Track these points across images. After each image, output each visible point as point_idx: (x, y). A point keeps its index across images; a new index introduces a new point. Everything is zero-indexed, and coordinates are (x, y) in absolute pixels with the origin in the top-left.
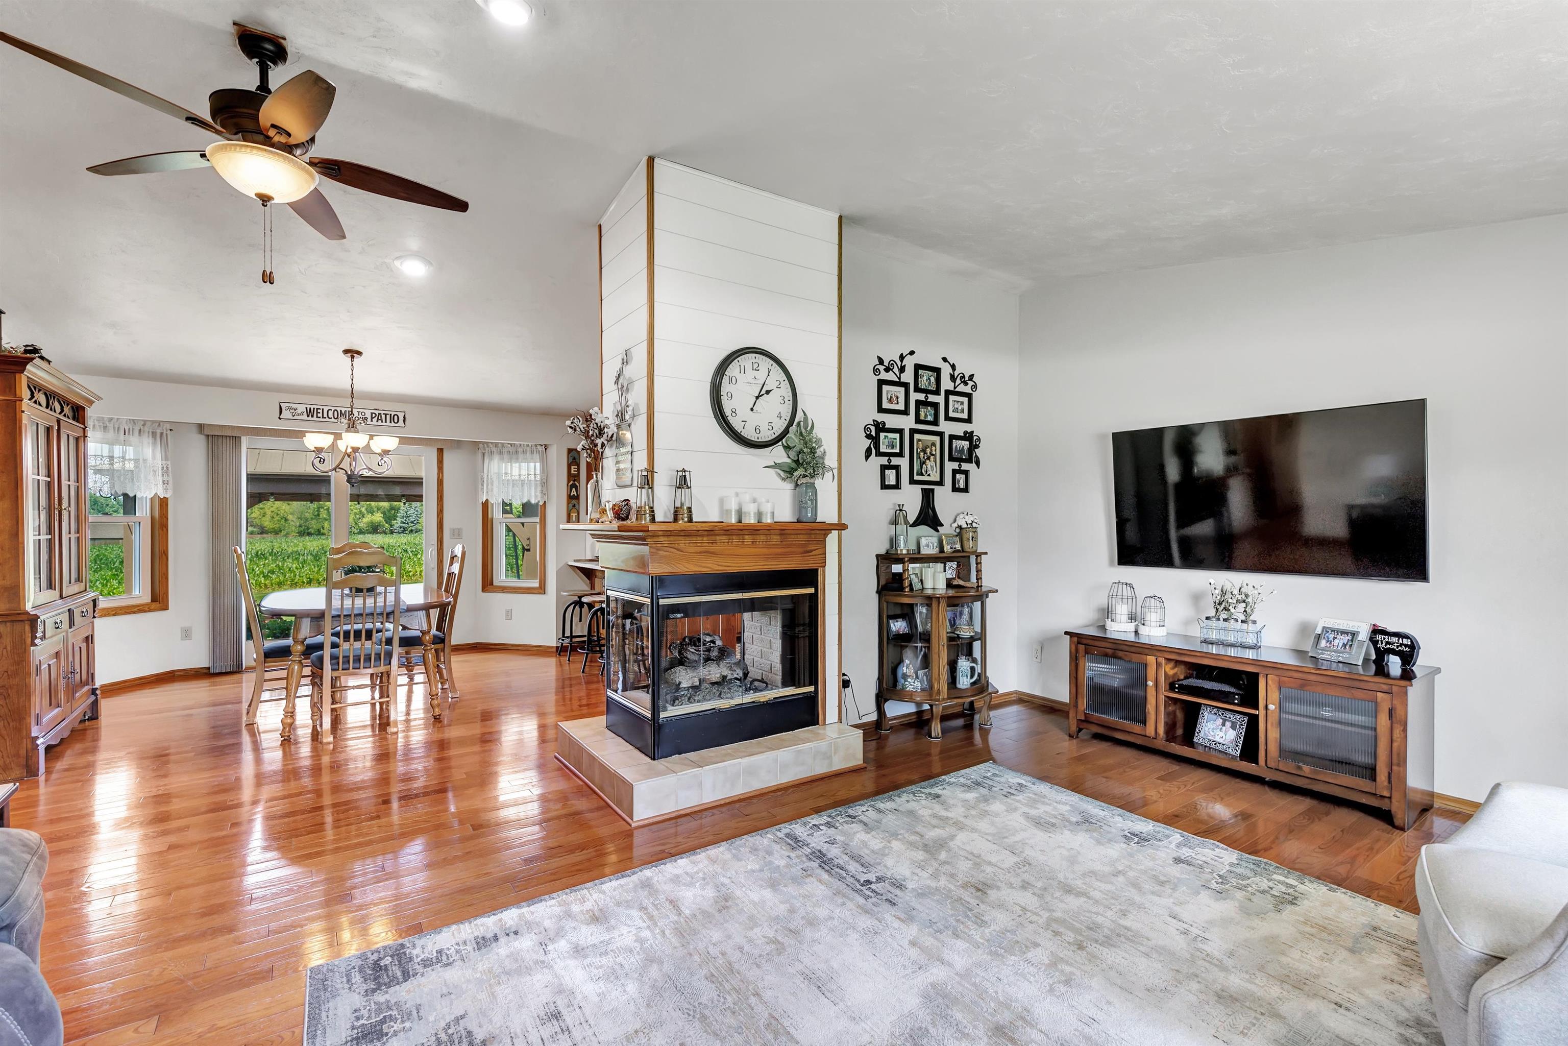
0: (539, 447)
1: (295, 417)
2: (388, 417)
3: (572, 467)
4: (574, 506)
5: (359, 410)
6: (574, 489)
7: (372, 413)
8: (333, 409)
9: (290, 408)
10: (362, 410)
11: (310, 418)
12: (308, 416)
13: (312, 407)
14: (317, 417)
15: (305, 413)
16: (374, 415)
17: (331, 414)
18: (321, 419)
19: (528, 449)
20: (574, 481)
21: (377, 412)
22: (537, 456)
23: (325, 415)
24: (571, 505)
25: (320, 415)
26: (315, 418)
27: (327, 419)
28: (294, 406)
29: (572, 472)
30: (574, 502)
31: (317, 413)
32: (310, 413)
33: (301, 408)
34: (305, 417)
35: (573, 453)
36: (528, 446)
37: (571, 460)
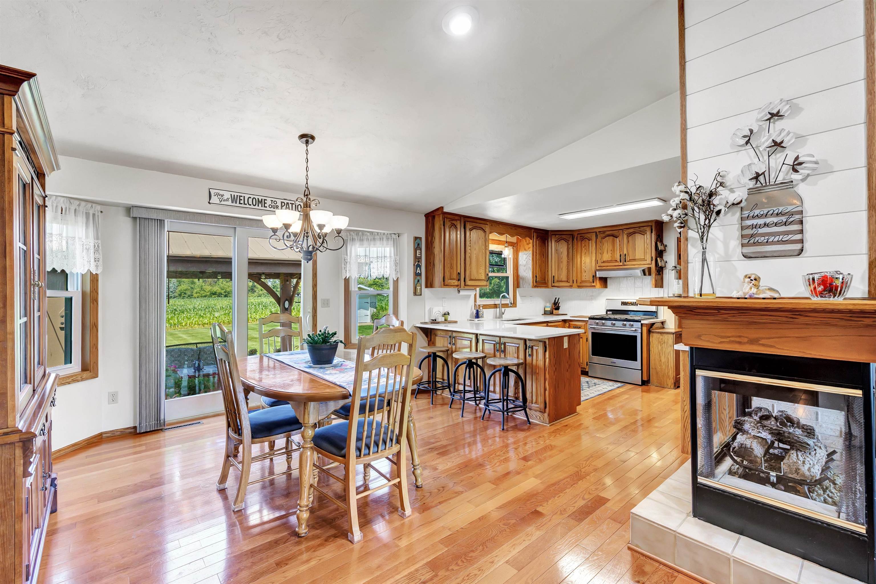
0: (393, 236)
1: (223, 203)
2: (294, 206)
3: (418, 251)
4: (418, 281)
5: (272, 199)
6: (418, 268)
7: (282, 202)
8: (252, 197)
9: (217, 195)
10: (274, 200)
11: (234, 204)
12: (232, 202)
13: (236, 194)
14: (240, 203)
15: (230, 200)
16: (283, 204)
17: (250, 200)
18: (243, 205)
19: (384, 237)
20: (418, 262)
21: (286, 202)
22: (391, 242)
23: (246, 202)
24: (416, 280)
25: (242, 202)
26: (238, 204)
27: (248, 206)
28: (221, 192)
29: (418, 255)
30: (418, 278)
31: (240, 200)
32: (234, 199)
33: (227, 195)
34: (229, 203)
35: (418, 240)
36: (384, 234)
37: (416, 246)
